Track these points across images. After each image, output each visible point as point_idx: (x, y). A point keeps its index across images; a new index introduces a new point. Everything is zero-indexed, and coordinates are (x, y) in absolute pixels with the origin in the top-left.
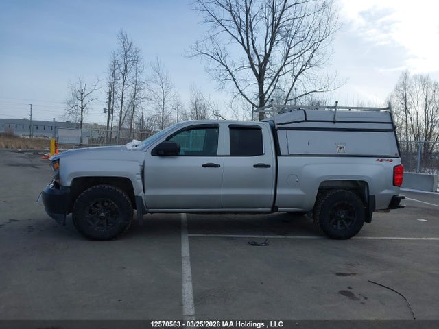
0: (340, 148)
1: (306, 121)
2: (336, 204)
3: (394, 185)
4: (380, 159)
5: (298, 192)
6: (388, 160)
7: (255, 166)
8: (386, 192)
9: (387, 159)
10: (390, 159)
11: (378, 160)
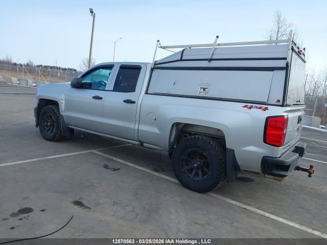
0: (204, 90)
1: (181, 60)
2: (190, 150)
3: (265, 141)
4: (250, 105)
5: (155, 130)
6: (260, 108)
7: (125, 101)
8: (251, 148)
9: (259, 106)
10: (264, 106)
11: (246, 106)
